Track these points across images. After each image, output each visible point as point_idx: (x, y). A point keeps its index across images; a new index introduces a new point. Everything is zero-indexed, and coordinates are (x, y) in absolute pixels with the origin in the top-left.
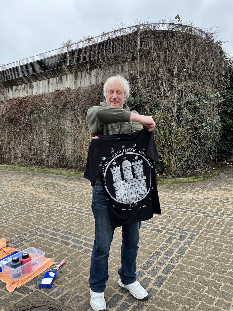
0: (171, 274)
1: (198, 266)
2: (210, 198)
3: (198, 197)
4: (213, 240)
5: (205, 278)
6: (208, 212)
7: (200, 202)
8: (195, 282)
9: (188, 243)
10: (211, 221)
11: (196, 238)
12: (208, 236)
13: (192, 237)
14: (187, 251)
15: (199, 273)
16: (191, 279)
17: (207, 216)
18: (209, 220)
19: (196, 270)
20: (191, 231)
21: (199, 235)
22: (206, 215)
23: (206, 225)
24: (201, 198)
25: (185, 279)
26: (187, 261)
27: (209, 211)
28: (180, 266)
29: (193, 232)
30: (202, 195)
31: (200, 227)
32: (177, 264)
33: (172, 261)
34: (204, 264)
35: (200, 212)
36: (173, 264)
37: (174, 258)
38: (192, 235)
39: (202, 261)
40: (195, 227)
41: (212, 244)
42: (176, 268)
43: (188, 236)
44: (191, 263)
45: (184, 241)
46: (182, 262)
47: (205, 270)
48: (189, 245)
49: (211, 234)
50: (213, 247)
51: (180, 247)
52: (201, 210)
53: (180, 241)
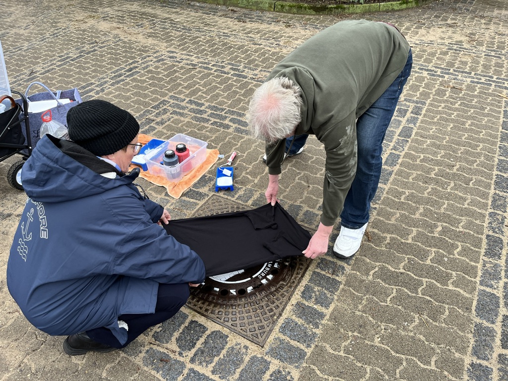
0: (398, 167)
1: (435, 154)
2: (431, 42)
3: (412, 40)
4: (450, 115)
5: (448, 170)
6: (434, 69)
7: (418, 50)
8: (434, 176)
9: (413, 120)
10: (441, 84)
11: (424, 112)
12: (440, 109)
13: (417, 111)
14: (414, 133)
15: (438, 163)
16: (428, 172)
17: (433, 75)
18: (438, 82)
19: (432, 160)
20: (414, 102)
21: (426, 107)
22: (432, 73)
23: (435, 91)
24: (418, 42)
25: (419, 173)
26: (417, 147)
27: (436, 67)
28: (407, 155)
29: (417, 102)
30: (418, 36)
31: (425, 95)
32: (403, 153)
33: (395, 148)
34: (442, 151)
35: (422, 69)
36: (397, 153)
37: (398, 143)
38: (416, 107)
39: (438, 147)
40: (418, 96)
41: (449, 122)
42: (403, 158)
43: (410, 110)
44: (423, 151)
45: (406, 118)
46: (410, 148)
47: (446, 159)
48: (415, 124)
49: (446, 106)
50: (452, 125)
51: (401, 127)
52: (422, 65)
53: (400, 118)
